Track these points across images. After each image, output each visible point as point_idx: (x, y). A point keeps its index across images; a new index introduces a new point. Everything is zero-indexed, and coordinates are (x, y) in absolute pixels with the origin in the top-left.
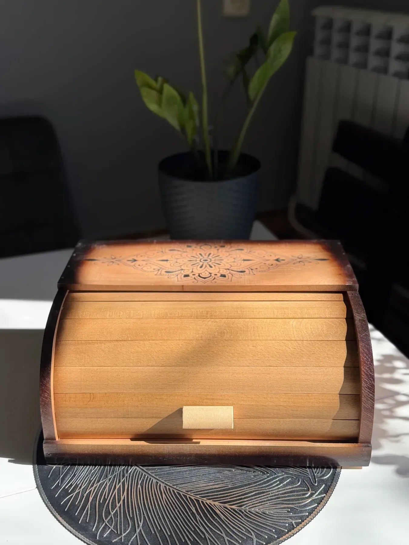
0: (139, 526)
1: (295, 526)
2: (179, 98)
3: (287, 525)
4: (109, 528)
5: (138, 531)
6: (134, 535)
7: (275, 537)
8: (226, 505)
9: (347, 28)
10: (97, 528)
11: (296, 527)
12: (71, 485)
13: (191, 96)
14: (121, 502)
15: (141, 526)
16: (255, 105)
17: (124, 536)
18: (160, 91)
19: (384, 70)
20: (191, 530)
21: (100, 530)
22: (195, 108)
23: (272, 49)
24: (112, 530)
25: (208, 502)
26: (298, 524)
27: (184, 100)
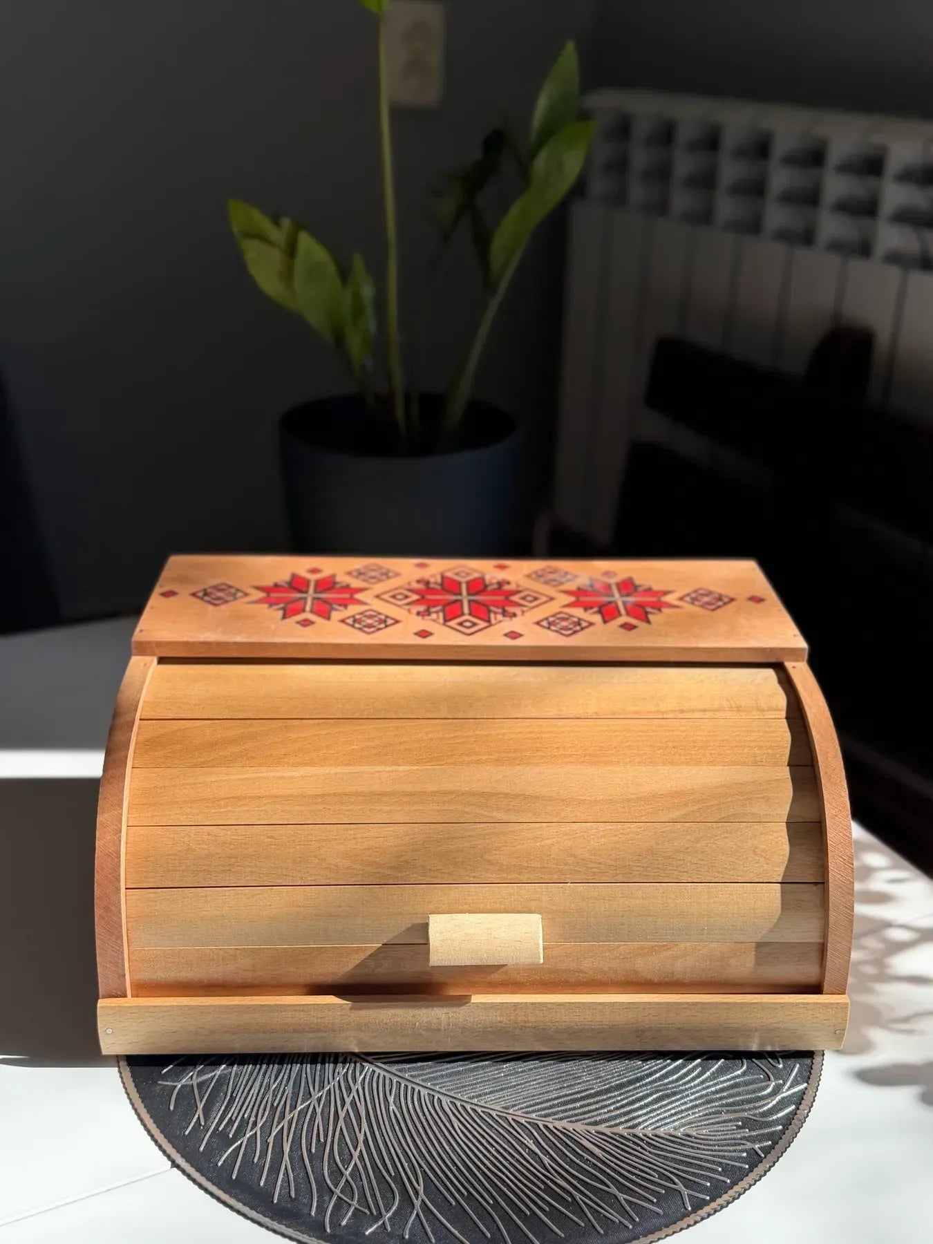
0: (417, 1193)
1: (763, 1156)
2: (332, 268)
3: (745, 1154)
4: (350, 1205)
5: (417, 1203)
6: (411, 1213)
7: (726, 1182)
8: (602, 1128)
9: (666, 134)
10: (321, 1209)
11: (765, 1157)
12: (231, 1122)
13: (358, 263)
14: (361, 1146)
15: (422, 1191)
16: (504, 285)
17: (390, 1219)
18: (291, 250)
19: (754, 226)
20: (539, 1188)
21: (329, 1213)
22: (368, 292)
23: (541, 162)
24: (355, 1208)
25: (559, 1125)
26: (767, 1151)
27: (344, 273)
